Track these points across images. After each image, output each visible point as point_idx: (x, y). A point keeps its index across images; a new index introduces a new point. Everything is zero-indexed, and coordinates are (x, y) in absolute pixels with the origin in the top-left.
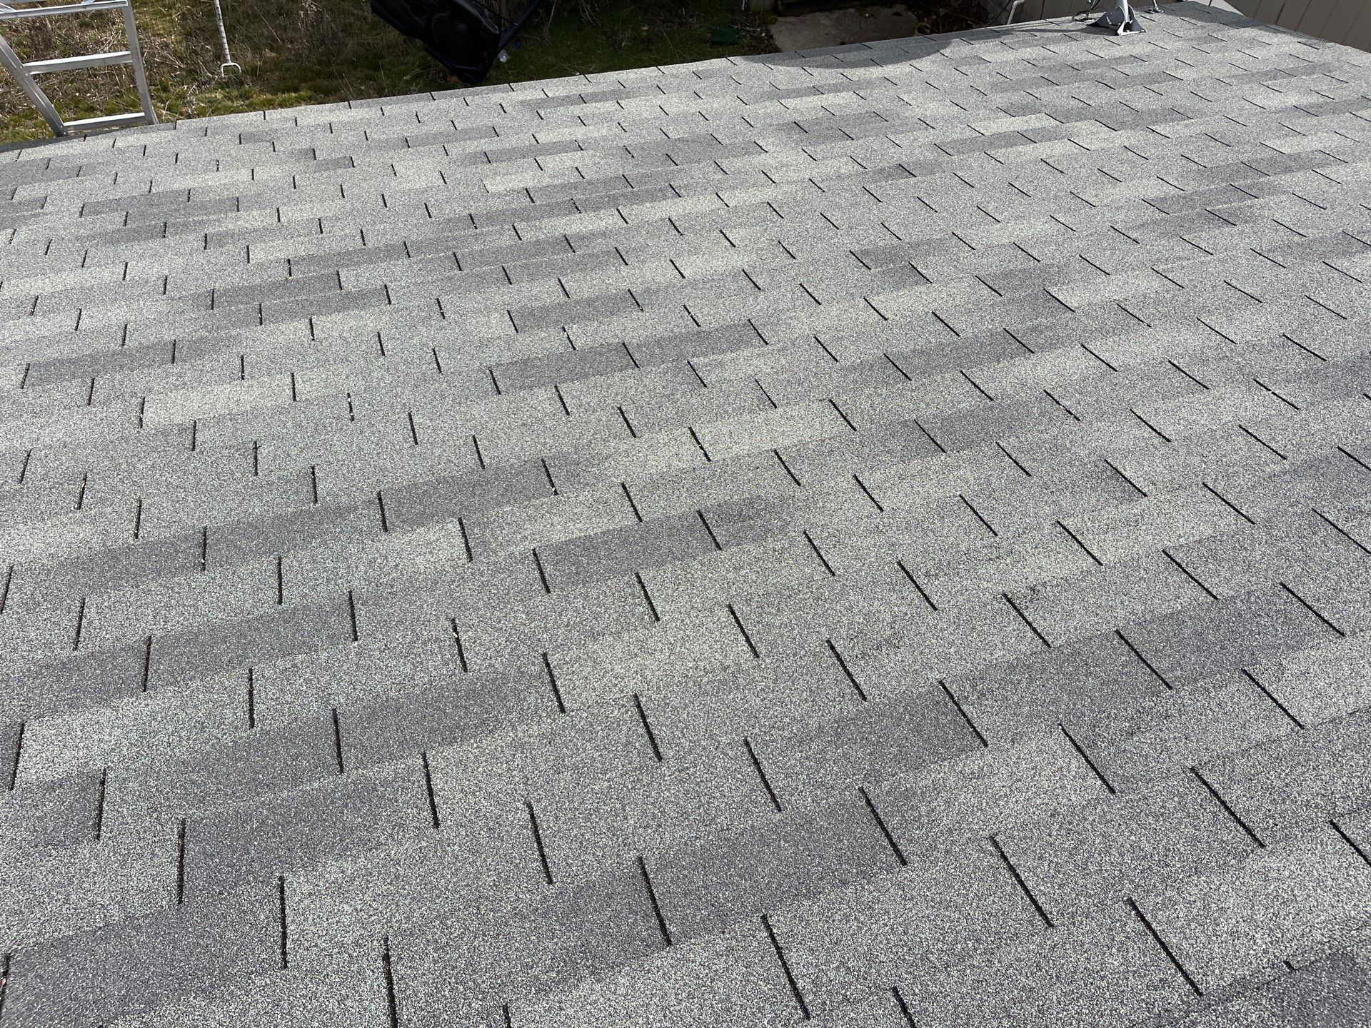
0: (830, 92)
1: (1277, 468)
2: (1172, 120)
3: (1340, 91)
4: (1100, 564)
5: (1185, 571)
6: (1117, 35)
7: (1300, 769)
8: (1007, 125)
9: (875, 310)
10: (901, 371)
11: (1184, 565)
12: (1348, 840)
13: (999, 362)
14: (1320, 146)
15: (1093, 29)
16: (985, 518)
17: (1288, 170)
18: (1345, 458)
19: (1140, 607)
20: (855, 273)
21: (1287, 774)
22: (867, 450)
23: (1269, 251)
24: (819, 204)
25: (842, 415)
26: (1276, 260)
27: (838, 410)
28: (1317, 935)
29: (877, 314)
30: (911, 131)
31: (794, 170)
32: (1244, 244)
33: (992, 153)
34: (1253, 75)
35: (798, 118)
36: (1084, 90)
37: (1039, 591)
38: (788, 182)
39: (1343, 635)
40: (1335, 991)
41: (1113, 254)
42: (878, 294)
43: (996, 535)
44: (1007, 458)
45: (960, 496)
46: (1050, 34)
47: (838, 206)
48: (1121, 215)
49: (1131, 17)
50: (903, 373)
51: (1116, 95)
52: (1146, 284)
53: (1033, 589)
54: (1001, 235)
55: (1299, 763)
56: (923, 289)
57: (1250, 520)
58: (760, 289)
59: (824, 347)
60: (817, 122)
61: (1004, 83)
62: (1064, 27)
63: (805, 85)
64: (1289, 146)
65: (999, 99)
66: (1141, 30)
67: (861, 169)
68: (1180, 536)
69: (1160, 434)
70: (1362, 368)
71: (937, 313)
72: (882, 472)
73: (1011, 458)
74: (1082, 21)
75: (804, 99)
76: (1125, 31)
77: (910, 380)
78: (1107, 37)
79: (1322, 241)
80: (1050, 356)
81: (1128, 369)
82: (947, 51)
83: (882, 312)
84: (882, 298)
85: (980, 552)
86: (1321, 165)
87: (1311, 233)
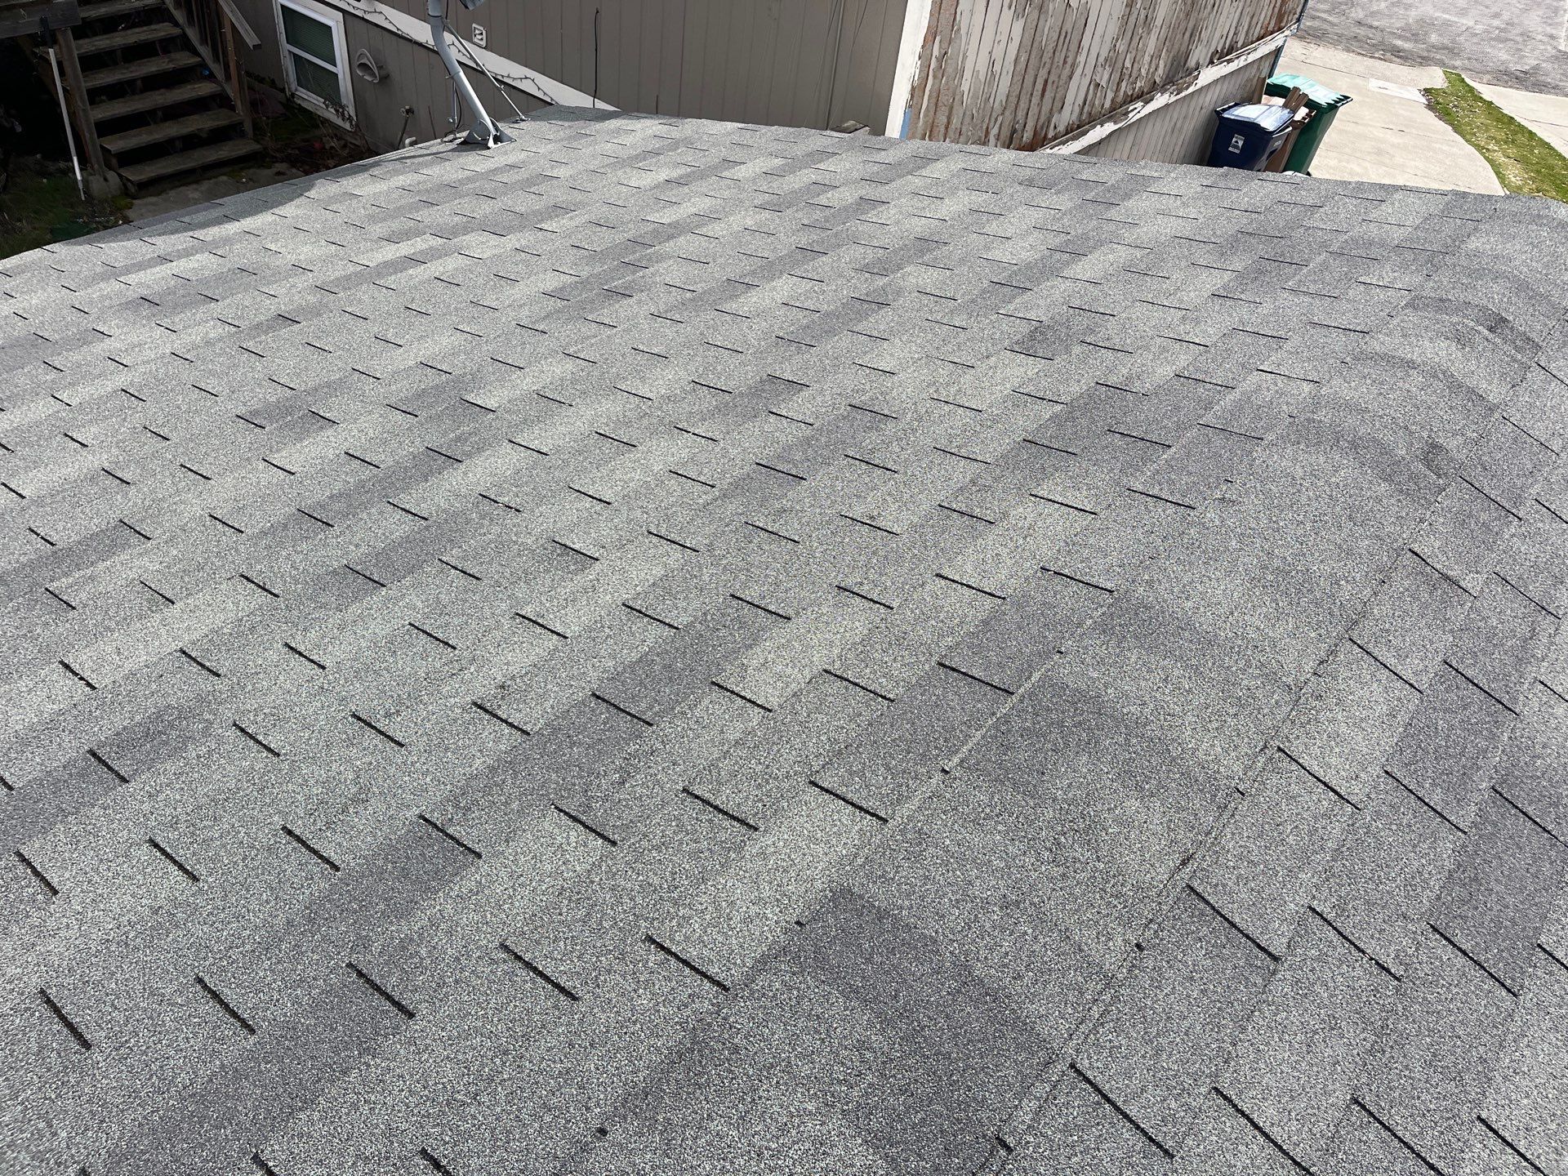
0: (179, 257)
1: (709, 497)
2: (557, 216)
3: (704, 160)
4: (566, 638)
5: (646, 615)
6: (489, 148)
7: (775, 748)
8: (391, 252)
9: (278, 468)
10: (321, 521)
11: (644, 610)
12: (827, 791)
13: (427, 481)
14: (694, 210)
15: (464, 147)
16: (440, 636)
17: (671, 237)
18: (764, 470)
19: (611, 664)
20: (247, 437)
21: (766, 757)
22: (296, 613)
23: (666, 312)
24: (189, 375)
25: (259, 586)
26: (674, 318)
27: (253, 582)
28: (818, 885)
29: (281, 471)
30: (286, 278)
31: (150, 348)
32: (644, 311)
33: (382, 282)
34: (624, 160)
35: (145, 292)
36: (466, 205)
37: (509, 686)
38: (144, 363)
39: (789, 619)
40: (841, 926)
41: (523, 349)
42: (278, 451)
43: (455, 648)
44: (453, 571)
45: (410, 624)
46: (421, 159)
47: (212, 373)
48: (525, 312)
49: (497, 129)
50: (324, 522)
51: (498, 204)
52: (561, 369)
53: (502, 687)
54: (405, 359)
55: (774, 743)
56: (330, 432)
57: (695, 551)
58: (129, 483)
59: (224, 523)
60: (170, 292)
61: (380, 213)
62: (434, 150)
63: (148, 256)
64: (667, 216)
65: (379, 230)
66: (511, 140)
67: (234, 329)
68: (636, 586)
69: (600, 500)
70: (763, 391)
71: (351, 452)
72: (318, 629)
73: (456, 569)
74: (451, 141)
75: (148, 271)
76: (495, 143)
77: (332, 526)
78: (479, 152)
79: (709, 292)
80: (479, 460)
81: (558, 450)
82: (312, 193)
83: (287, 467)
84: (284, 453)
85: (440, 672)
86: (697, 227)
87: (699, 288)
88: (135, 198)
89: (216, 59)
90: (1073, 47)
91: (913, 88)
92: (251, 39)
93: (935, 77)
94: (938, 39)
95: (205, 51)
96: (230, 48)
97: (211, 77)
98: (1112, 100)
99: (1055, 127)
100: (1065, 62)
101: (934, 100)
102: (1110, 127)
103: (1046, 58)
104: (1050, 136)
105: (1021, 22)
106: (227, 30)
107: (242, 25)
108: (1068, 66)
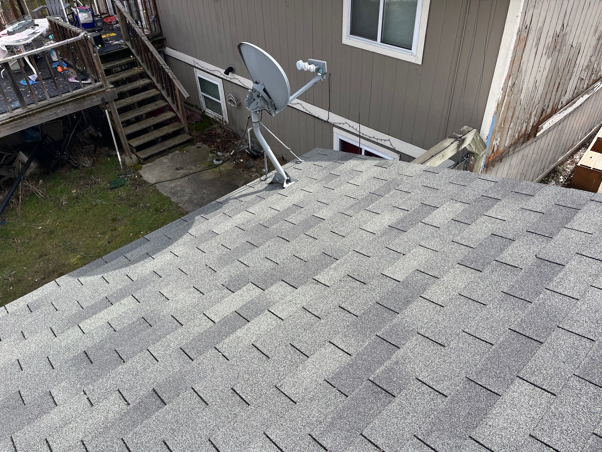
0: (116, 300)
2: (327, 266)
3: (409, 202)
6: (283, 188)
8: (229, 304)
14: (416, 265)
15: (272, 186)
30: (166, 334)
34: (360, 202)
35: (89, 345)
36: (272, 248)
46: (250, 198)
51: (291, 248)
60: (101, 346)
62: (256, 189)
63: (101, 298)
66: (296, 179)
67: (125, 408)
74: (265, 180)
75: (97, 316)
76: (287, 184)
78: (279, 192)
82: (192, 231)
88: (143, 164)
89: (173, 103)
90: (572, 65)
91: (498, 105)
92: (186, 95)
93: (508, 96)
94: (511, 78)
95: (169, 99)
96: (178, 99)
97: (172, 110)
98: (587, 84)
99: (562, 103)
100: (568, 72)
101: (507, 106)
102: (586, 96)
103: (560, 73)
104: (559, 108)
105: (550, 59)
106: (177, 92)
107: (182, 90)
108: (569, 74)
